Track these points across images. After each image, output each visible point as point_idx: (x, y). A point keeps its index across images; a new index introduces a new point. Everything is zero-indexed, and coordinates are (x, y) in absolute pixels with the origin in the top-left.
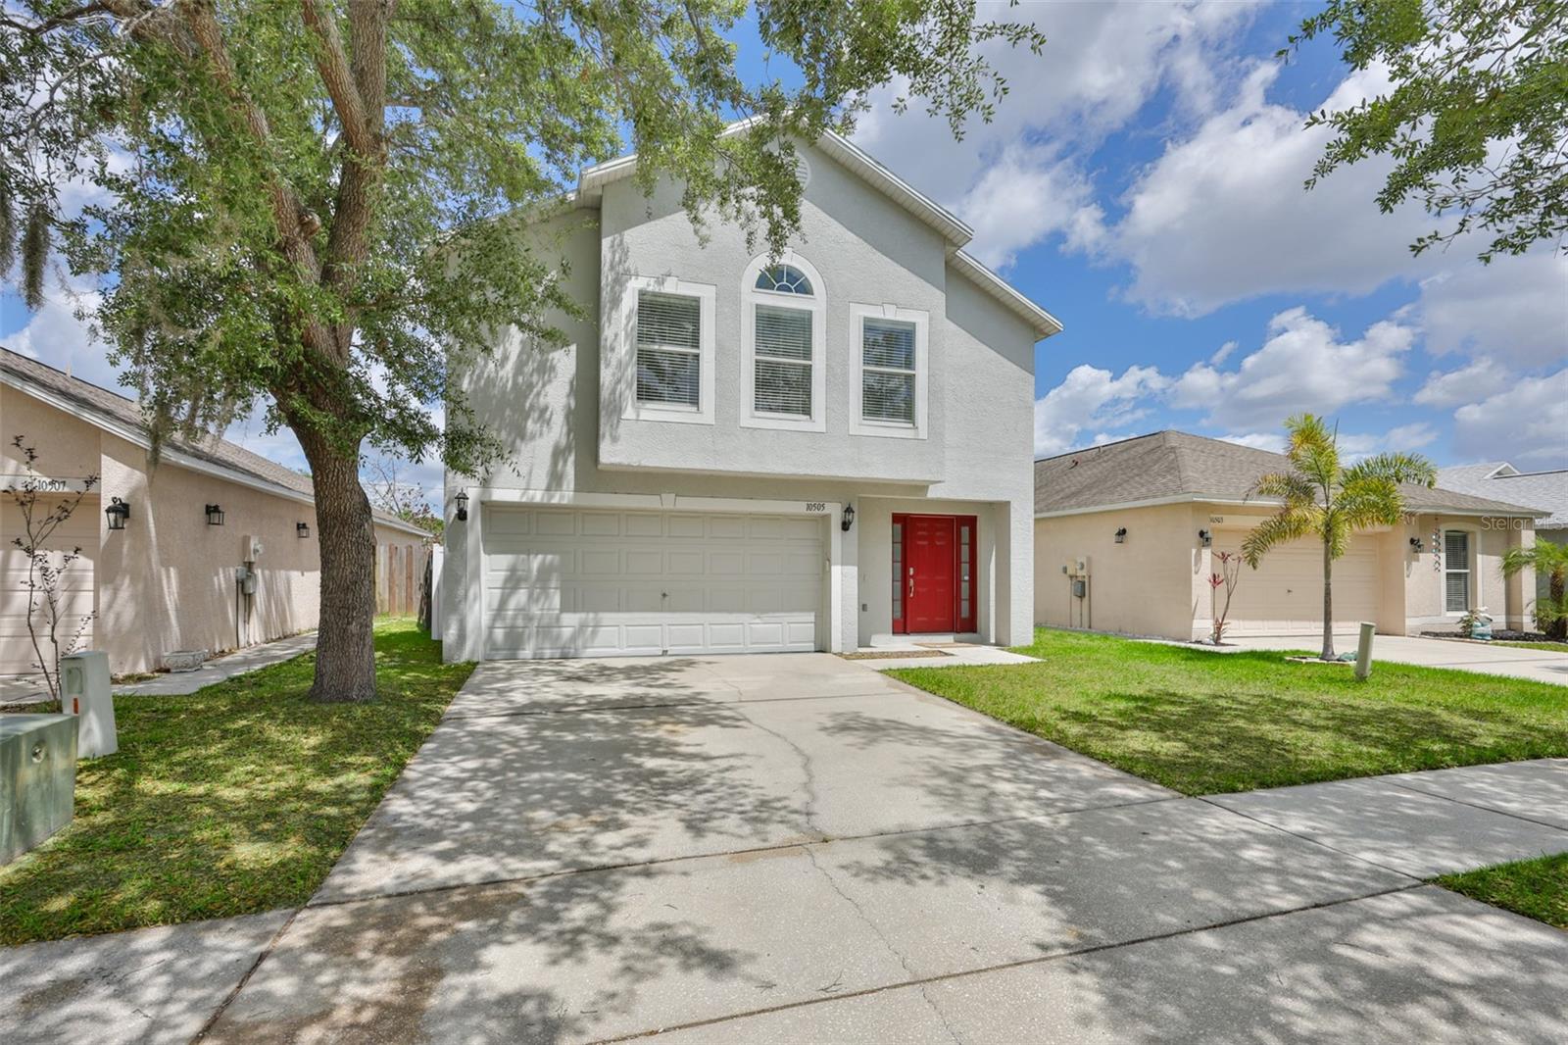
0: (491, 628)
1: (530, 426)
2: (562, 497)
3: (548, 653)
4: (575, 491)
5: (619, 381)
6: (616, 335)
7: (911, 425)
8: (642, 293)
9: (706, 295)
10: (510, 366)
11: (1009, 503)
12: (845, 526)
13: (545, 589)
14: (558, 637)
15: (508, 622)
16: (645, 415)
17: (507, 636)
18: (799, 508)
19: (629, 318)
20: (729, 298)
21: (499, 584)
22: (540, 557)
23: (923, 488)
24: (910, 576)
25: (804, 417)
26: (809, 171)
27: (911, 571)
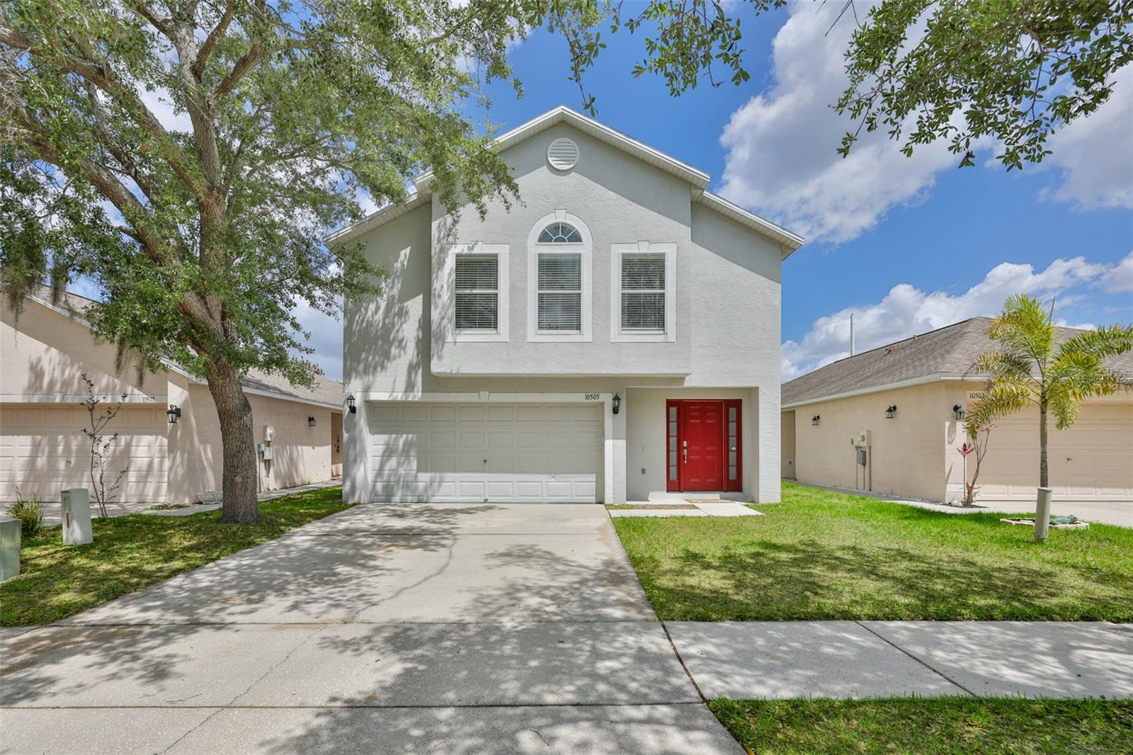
0: (375, 482)
1: (394, 351)
2: (414, 397)
3: (409, 499)
4: (423, 392)
5: (443, 318)
6: (442, 287)
7: (662, 332)
8: (458, 256)
9: (503, 251)
10: (380, 313)
11: (758, 388)
12: (615, 411)
13: (408, 457)
14: (416, 489)
15: (385, 478)
16: (460, 339)
17: (384, 488)
18: (579, 398)
19: (450, 275)
20: (518, 252)
21: (380, 454)
22: (404, 436)
23: (680, 379)
24: (684, 448)
25: (575, 332)
26: (578, 151)
27: (685, 444)
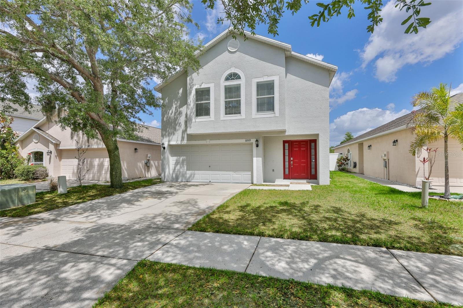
0: (173, 174)
1: (177, 128)
2: (184, 143)
3: (184, 180)
4: (187, 141)
5: (191, 113)
6: (191, 101)
7: (273, 113)
8: (196, 89)
9: (212, 86)
10: (173, 114)
11: (318, 134)
12: (257, 146)
13: (183, 165)
14: (186, 177)
15: (176, 173)
16: (197, 120)
17: (176, 176)
18: (243, 141)
19: (193, 96)
20: (217, 86)
21: (174, 164)
22: (182, 157)
24: (291, 161)
25: (239, 115)
26: (239, 43)
27: (292, 159)
